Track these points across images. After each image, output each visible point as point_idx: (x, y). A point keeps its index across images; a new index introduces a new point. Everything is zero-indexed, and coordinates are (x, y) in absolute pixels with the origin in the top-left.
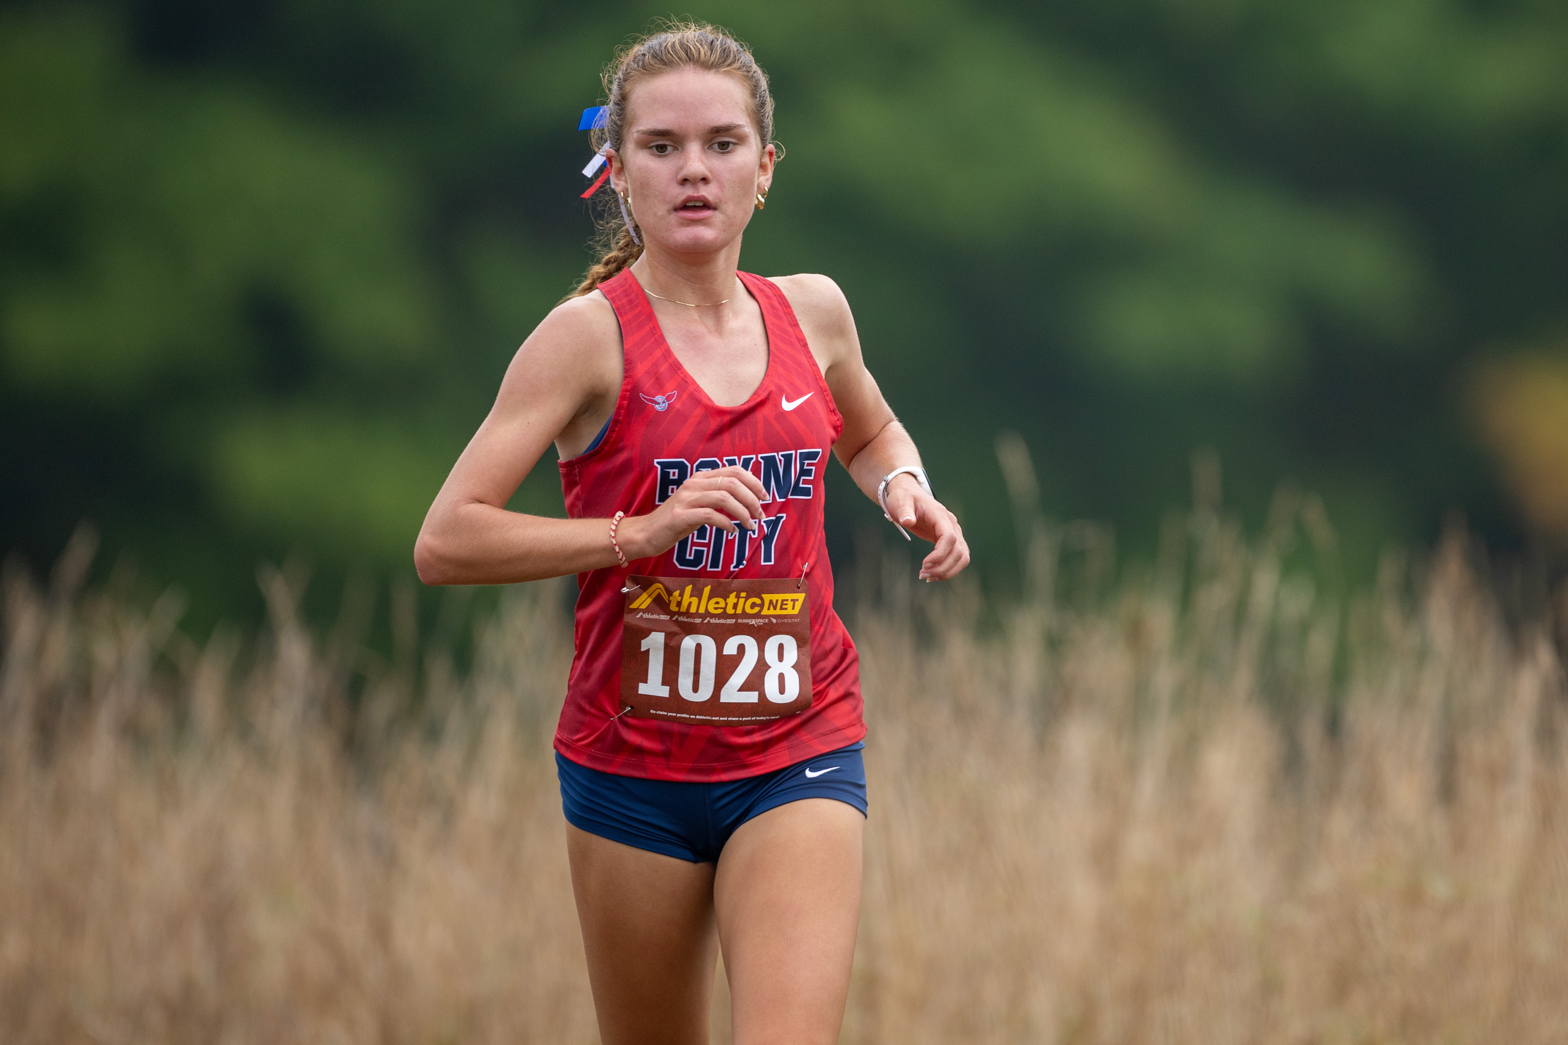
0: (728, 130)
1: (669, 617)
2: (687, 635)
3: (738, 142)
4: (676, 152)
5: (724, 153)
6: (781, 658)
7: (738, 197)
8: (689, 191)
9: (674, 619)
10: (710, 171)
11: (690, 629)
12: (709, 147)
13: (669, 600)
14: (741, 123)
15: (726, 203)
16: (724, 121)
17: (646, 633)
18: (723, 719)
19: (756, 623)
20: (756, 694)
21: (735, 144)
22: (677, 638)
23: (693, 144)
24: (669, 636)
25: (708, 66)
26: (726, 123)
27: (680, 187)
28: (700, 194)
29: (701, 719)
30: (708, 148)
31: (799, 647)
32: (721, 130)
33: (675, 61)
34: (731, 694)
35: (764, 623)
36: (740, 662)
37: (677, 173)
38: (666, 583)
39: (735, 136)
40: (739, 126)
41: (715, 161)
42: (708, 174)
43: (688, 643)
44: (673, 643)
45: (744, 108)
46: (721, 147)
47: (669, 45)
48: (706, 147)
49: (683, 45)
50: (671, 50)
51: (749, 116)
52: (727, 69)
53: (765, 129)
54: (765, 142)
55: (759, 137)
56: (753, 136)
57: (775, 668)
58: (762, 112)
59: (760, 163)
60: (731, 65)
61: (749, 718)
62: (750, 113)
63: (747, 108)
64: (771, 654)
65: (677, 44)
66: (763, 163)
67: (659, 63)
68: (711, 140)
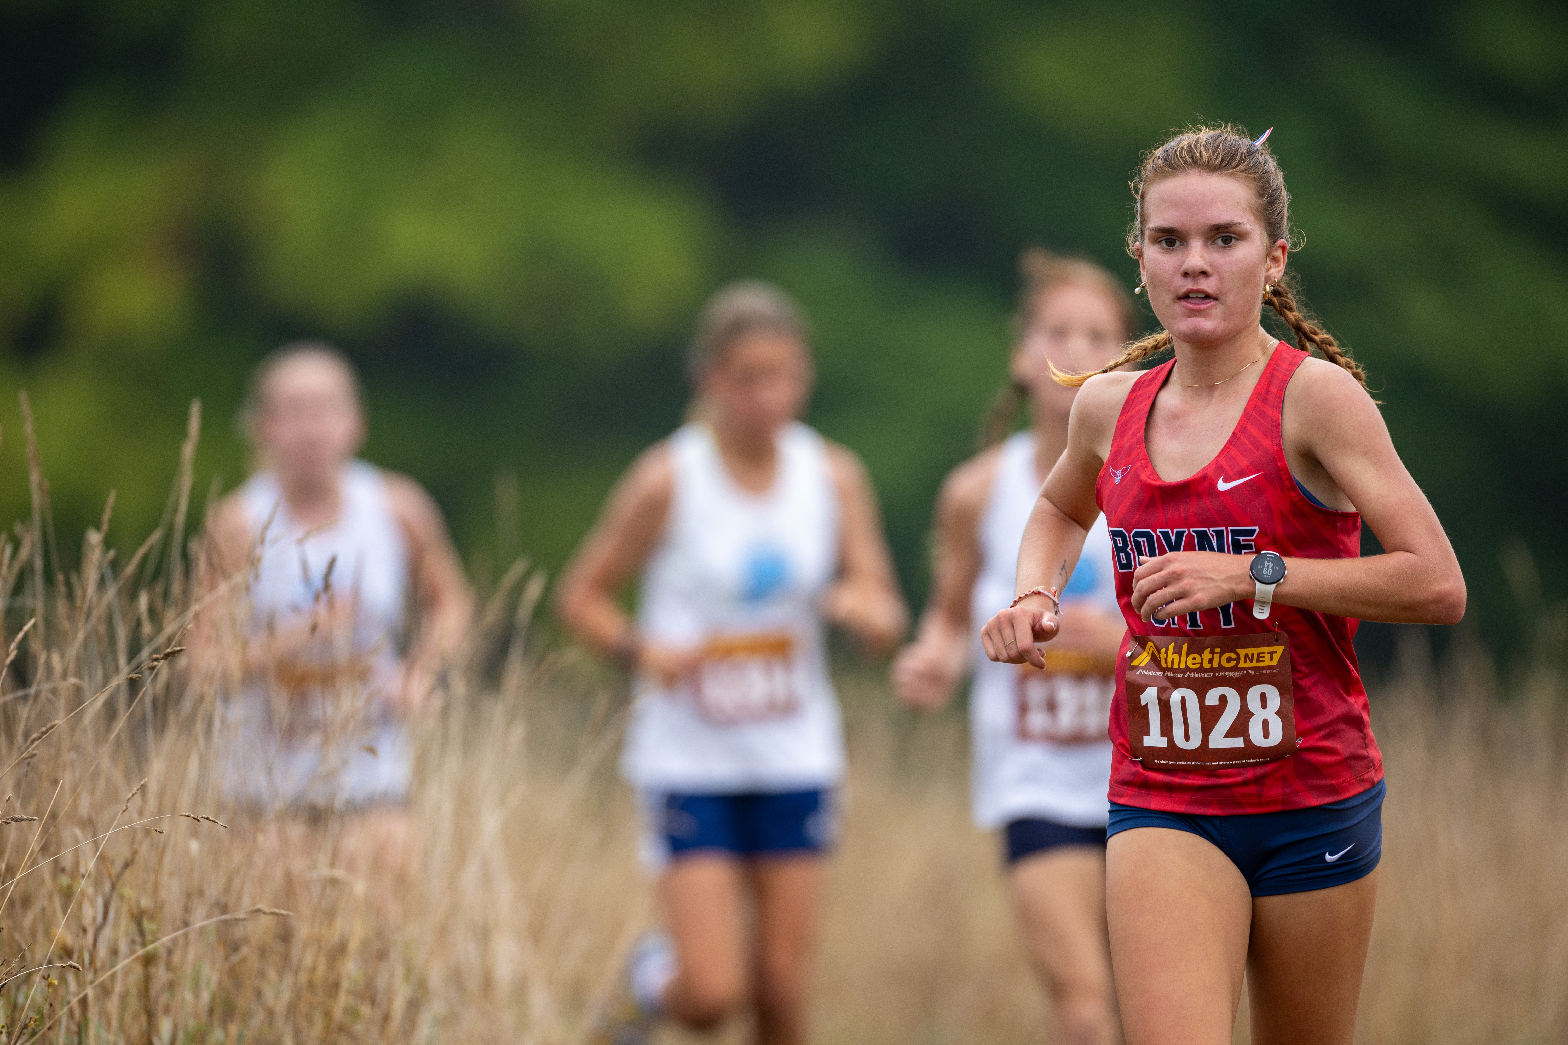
0: (1227, 228)
1: (1162, 673)
2: (1176, 689)
3: (1241, 237)
4: (1182, 247)
5: (1225, 247)
6: (1264, 705)
7: (1238, 287)
8: (1188, 285)
9: (1165, 675)
10: (1211, 265)
11: (1176, 684)
13: (1159, 657)
14: (1240, 221)
15: (1226, 294)
16: (1223, 219)
17: (1143, 689)
18: (1215, 763)
19: (1234, 676)
20: (1241, 739)
21: (1236, 239)
22: (1168, 691)
23: (1195, 240)
24: (1162, 691)
25: (1212, 168)
26: (1225, 221)
27: (1183, 279)
28: (1199, 287)
29: (1197, 765)
30: (1212, 243)
31: (1281, 694)
32: (1221, 227)
33: (1181, 166)
34: (1218, 740)
35: (1242, 675)
36: (1224, 711)
37: (1181, 266)
38: (1155, 642)
39: (1236, 233)
40: (1238, 224)
41: (1217, 255)
42: (1208, 269)
43: (1176, 696)
44: (1164, 697)
45: (1246, 207)
46: (1223, 242)
47: (1179, 149)
48: (1209, 244)
49: (1190, 150)
50: (1179, 154)
51: (1253, 214)
52: (1231, 171)
53: (1275, 224)
54: (1275, 236)
55: (1267, 233)
56: (1259, 233)
57: (1258, 715)
58: (1274, 208)
59: (1267, 256)
60: (1237, 166)
61: (1238, 762)
62: (1254, 211)
63: (1250, 207)
64: (1254, 702)
65: (1185, 148)
66: (1273, 256)
67: (1169, 167)
68: (1213, 237)
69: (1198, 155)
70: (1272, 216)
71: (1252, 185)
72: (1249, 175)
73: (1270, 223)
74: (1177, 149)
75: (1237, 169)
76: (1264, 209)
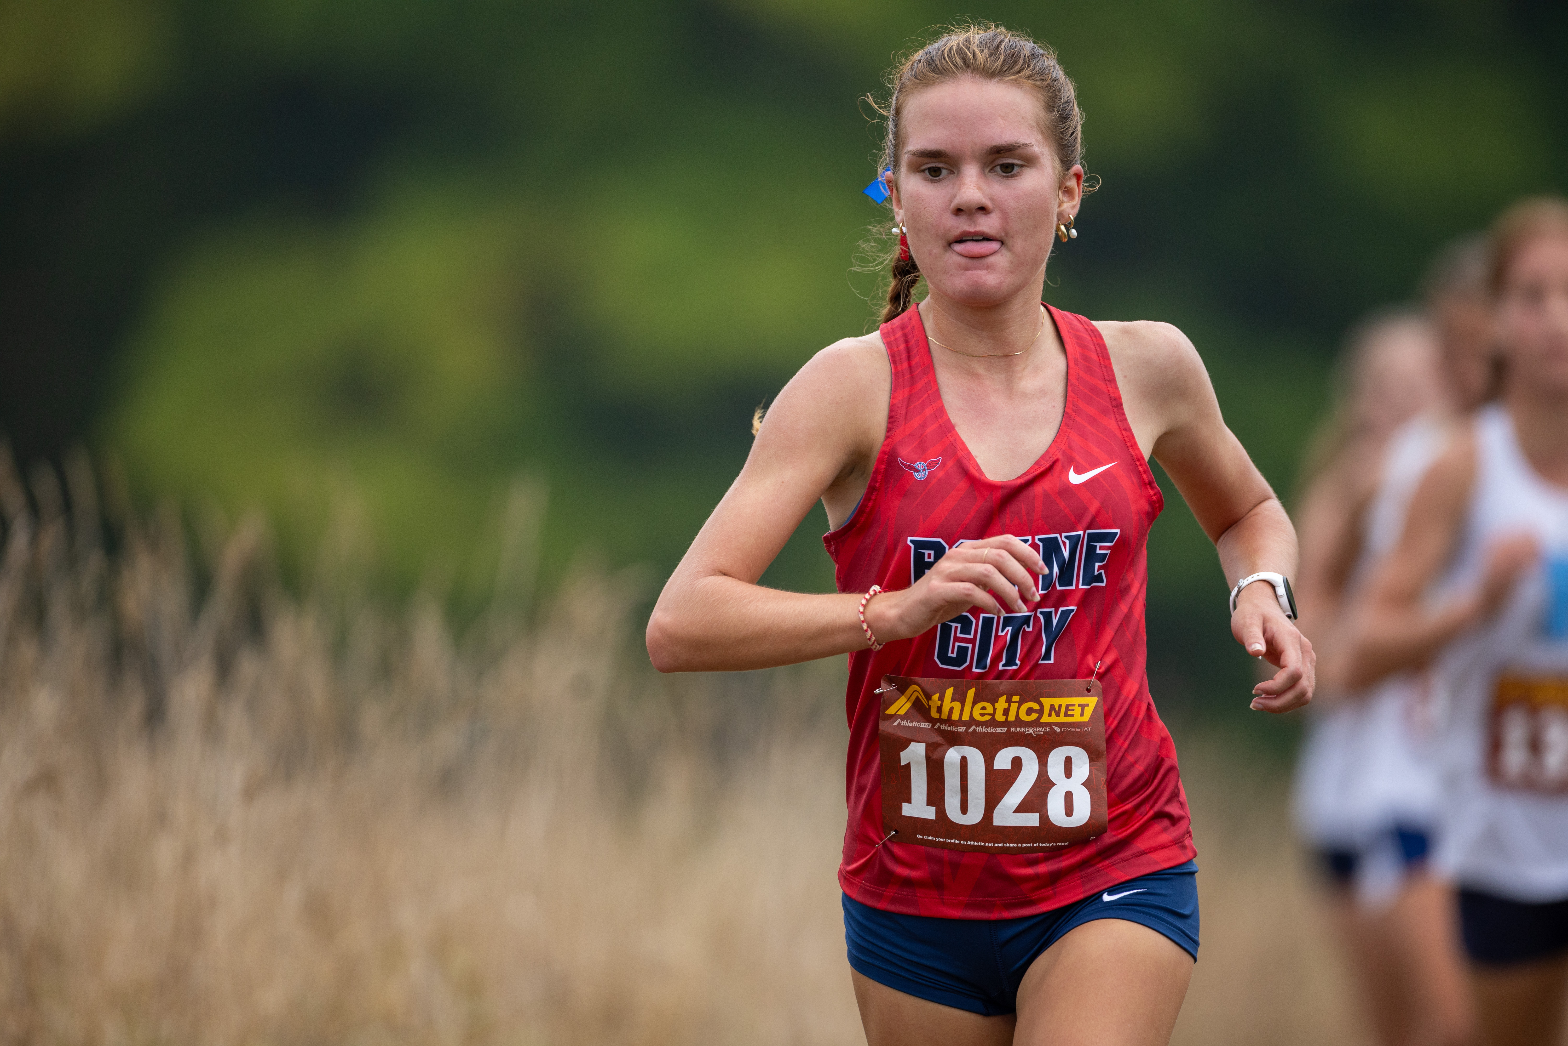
0: (1011, 150)
1: (930, 725)
2: (952, 746)
3: (1026, 164)
4: (952, 176)
5: (1008, 177)
6: (1068, 773)
8: (963, 225)
9: (936, 727)
10: (991, 199)
11: (955, 740)
12: (991, 169)
13: (928, 705)
14: (1027, 142)
15: (1013, 237)
16: (1006, 140)
17: (904, 744)
18: (999, 845)
19: (1034, 733)
20: (1036, 816)
21: (1022, 166)
22: (941, 749)
23: (969, 166)
24: (931, 748)
25: (989, 73)
26: (1009, 142)
27: (954, 217)
28: (978, 229)
29: (973, 845)
30: (989, 171)
31: (1091, 760)
32: (1002, 150)
33: (950, 70)
34: (1006, 816)
35: (1043, 732)
36: (1017, 778)
37: (951, 201)
38: (924, 685)
39: (1021, 157)
40: (1025, 145)
41: (997, 187)
42: (988, 203)
43: (953, 755)
44: (935, 756)
45: (1033, 123)
46: (1003, 170)
47: (947, 50)
48: (987, 171)
49: (960, 50)
50: (947, 55)
51: (1042, 132)
52: (1014, 77)
53: (1068, 147)
54: (1068, 162)
55: (1059, 157)
56: (1049, 157)
57: (1061, 786)
58: (1066, 126)
59: (1060, 188)
60: (1019, 72)
61: (1029, 845)
62: (1043, 129)
63: (1038, 123)
64: (1055, 768)
65: (954, 48)
66: (1066, 188)
67: (934, 72)
68: (992, 162)
69: (971, 57)
70: (1065, 136)
71: (1040, 95)
72: (1037, 83)
73: (1063, 145)
74: (944, 49)
75: (1021, 74)
76: (1055, 126)
